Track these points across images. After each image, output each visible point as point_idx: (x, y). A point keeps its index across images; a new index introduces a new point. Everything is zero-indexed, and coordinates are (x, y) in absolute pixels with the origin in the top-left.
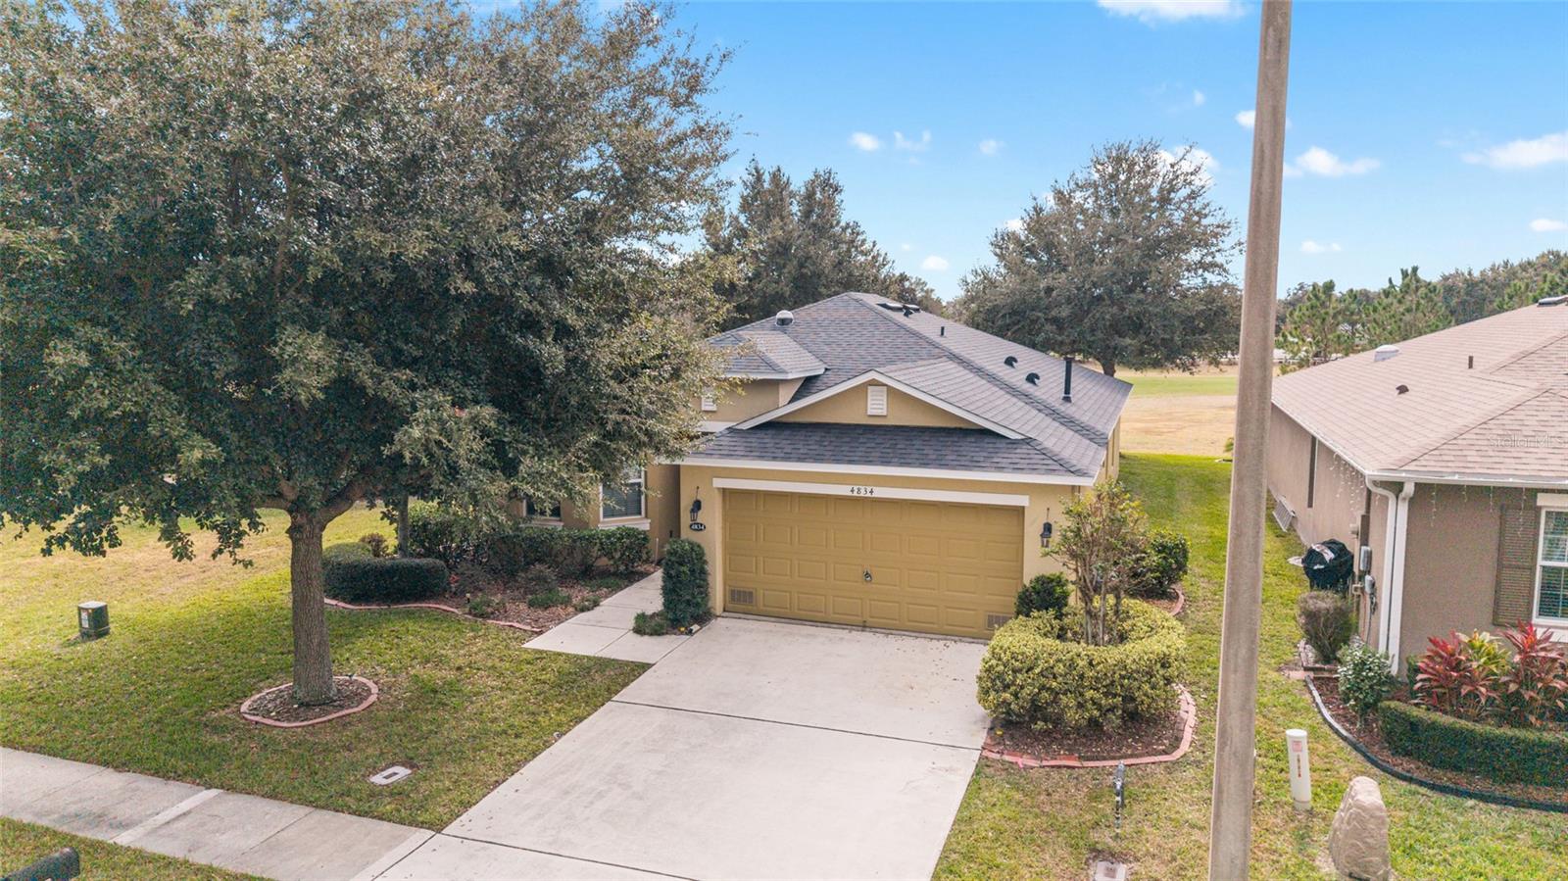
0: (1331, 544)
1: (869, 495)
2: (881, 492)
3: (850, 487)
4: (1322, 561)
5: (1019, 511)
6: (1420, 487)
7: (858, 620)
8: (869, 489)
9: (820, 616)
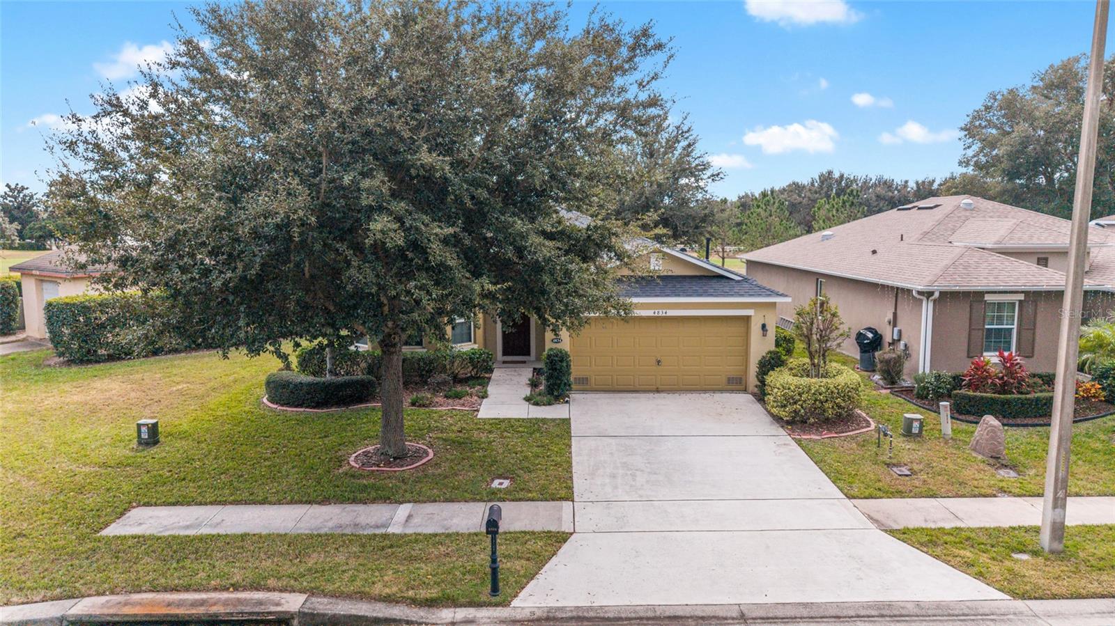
0: (870, 329)
1: (664, 315)
2: (671, 313)
3: (653, 311)
4: (868, 338)
5: (748, 318)
6: (942, 294)
7: (654, 387)
8: (664, 311)
9: (631, 387)
